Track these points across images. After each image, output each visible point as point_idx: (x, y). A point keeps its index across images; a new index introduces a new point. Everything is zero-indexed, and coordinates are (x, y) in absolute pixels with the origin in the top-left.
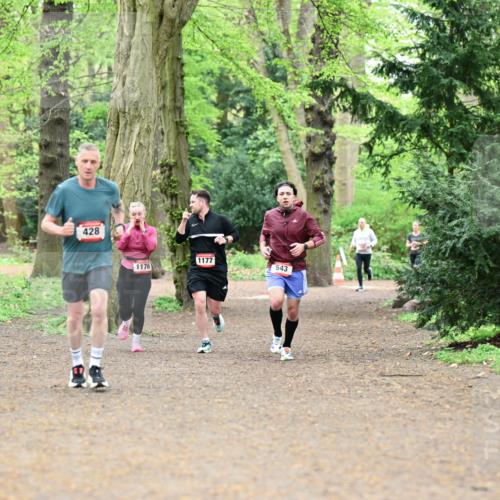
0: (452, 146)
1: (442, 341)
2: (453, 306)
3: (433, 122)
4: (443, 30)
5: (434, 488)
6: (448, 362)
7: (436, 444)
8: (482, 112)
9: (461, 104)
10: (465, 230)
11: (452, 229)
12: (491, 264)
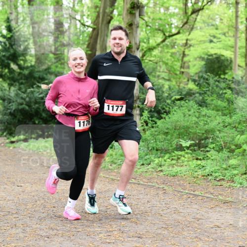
0: (10, 81)
1: (8, 141)
2: (10, 130)
3: (4, 73)
4: (6, 45)
5: (5, 186)
6: (10, 147)
7: (6, 173)
8: (19, 71)
9: (12, 68)
10: (14, 107)
11: (10, 106)
12: (22, 117)
